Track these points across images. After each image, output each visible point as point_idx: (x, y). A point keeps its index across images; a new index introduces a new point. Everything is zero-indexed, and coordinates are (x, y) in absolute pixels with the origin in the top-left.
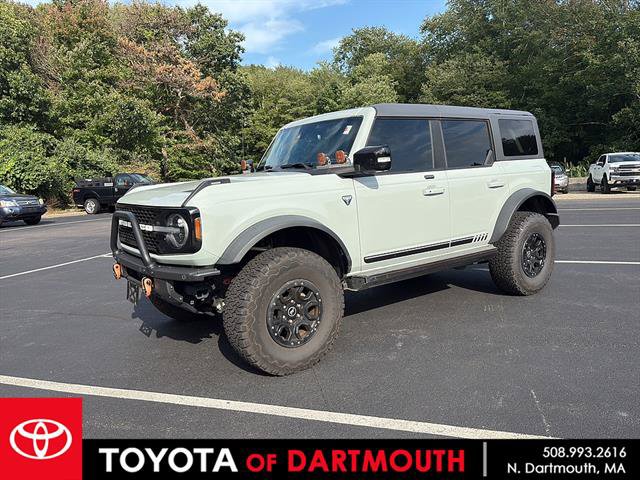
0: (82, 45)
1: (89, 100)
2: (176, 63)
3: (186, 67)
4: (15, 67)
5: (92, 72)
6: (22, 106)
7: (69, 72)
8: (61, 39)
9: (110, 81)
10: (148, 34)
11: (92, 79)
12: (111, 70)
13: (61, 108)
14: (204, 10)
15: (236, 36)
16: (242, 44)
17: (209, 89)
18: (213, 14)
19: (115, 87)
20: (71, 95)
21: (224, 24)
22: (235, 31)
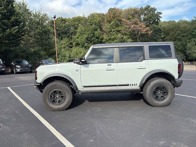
0: (112, 23)
1: (113, 37)
2: (138, 24)
3: (140, 25)
4: (96, 30)
5: (114, 30)
6: (97, 40)
7: (109, 30)
8: (108, 21)
9: (119, 31)
10: (130, 17)
11: (114, 31)
12: (120, 28)
13: (106, 40)
14: (149, 7)
15: (159, 13)
16: (160, 15)
17: (147, 31)
18: (152, 7)
19: (120, 33)
20: (109, 36)
21: (155, 10)
22: (159, 12)
